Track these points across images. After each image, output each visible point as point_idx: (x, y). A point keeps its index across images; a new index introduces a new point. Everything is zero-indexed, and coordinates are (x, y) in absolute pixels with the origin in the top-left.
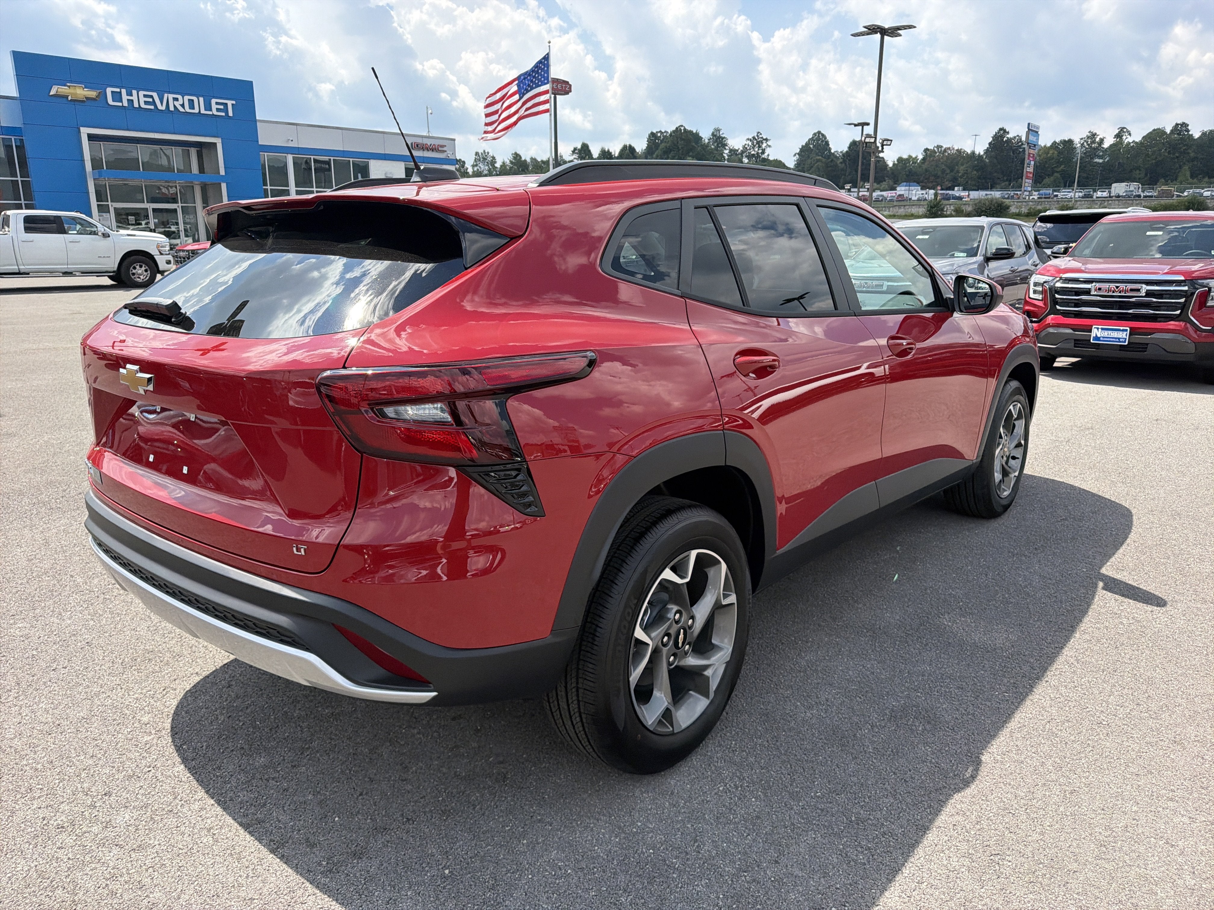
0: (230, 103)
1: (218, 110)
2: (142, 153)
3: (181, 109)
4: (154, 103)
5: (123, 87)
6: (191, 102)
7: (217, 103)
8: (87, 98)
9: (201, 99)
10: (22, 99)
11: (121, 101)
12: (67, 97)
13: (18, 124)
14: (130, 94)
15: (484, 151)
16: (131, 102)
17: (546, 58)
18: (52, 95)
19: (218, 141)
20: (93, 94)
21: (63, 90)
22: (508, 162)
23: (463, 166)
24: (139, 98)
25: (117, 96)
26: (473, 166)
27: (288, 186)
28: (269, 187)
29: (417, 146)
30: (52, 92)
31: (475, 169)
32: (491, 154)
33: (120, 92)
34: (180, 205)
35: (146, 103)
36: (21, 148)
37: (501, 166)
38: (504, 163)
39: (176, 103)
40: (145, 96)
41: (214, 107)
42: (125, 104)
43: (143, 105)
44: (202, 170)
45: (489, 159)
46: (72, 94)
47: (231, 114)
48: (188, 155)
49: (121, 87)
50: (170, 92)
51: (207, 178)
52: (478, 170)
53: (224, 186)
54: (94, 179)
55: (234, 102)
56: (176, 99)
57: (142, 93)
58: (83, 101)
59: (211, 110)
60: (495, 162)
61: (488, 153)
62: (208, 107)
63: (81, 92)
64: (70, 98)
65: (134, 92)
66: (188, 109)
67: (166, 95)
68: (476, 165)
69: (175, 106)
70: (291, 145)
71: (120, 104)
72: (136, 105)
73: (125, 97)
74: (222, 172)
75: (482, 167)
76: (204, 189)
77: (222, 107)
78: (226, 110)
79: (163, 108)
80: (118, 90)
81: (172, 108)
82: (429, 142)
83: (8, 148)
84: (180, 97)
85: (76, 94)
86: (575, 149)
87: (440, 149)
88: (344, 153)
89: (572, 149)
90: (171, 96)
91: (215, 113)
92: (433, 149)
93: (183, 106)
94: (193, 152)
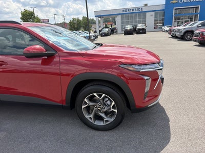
4: (188, 1)
8: (176, 2)
16: (183, 1)
19: (199, 6)
21: (172, 2)
25: (181, 1)
30: (170, 2)
36: (164, 13)
43: (186, 2)
44: (196, 12)
53: (199, 15)
74: (199, 12)
85: (174, 2)
94: (195, 9)
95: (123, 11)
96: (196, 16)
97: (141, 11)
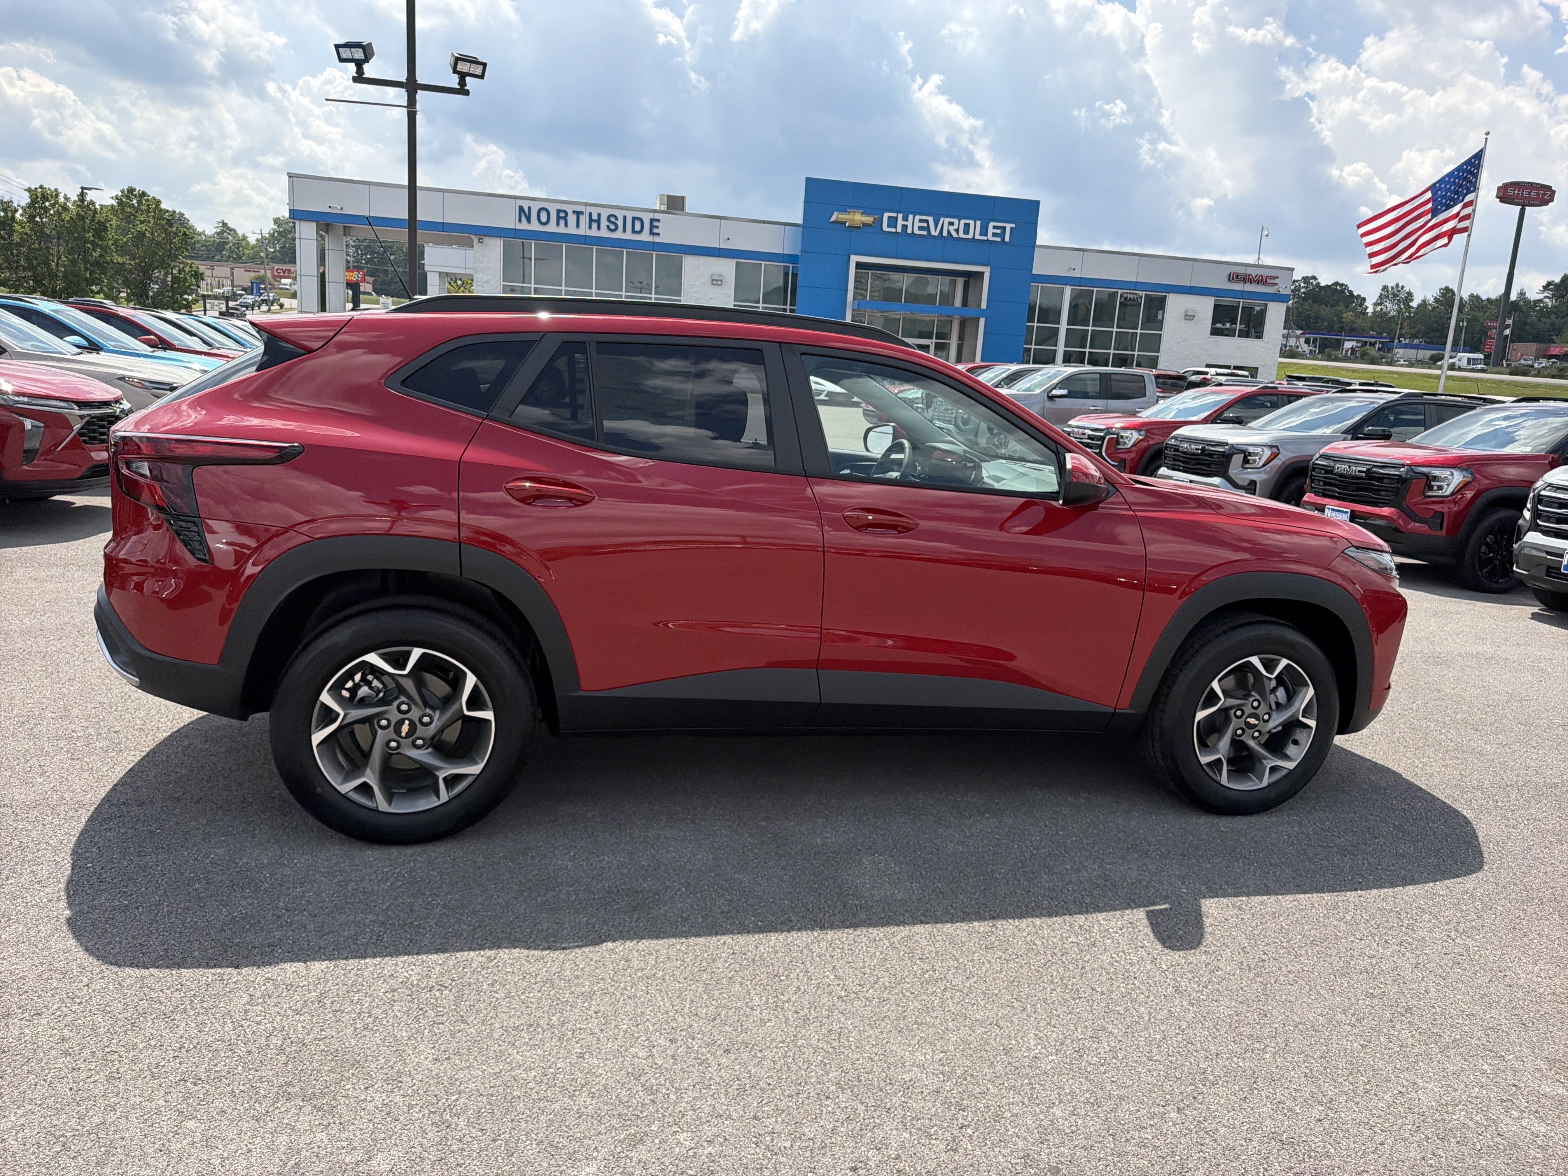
0: (1008, 226)
1: (994, 235)
2: (905, 281)
3: (955, 235)
4: (928, 229)
5: (900, 212)
6: (967, 226)
7: (995, 227)
8: (864, 225)
9: (978, 223)
10: (807, 226)
11: (896, 227)
12: (845, 223)
13: (798, 252)
14: (905, 219)
15: (1397, 285)
16: (905, 227)
17: (1479, 156)
18: (833, 222)
19: (987, 270)
20: (869, 219)
21: (842, 217)
22: (1432, 299)
23: (1361, 305)
24: (914, 224)
25: (893, 222)
26: (1376, 304)
27: (1059, 324)
28: (1035, 324)
29: (1237, 277)
30: (833, 219)
31: (1378, 308)
32: (1407, 289)
33: (896, 218)
34: (934, 340)
35: (920, 228)
36: (795, 275)
37: (1419, 306)
38: (1424, 301)
39: (952, 229)
40: (921, 221)
41: (991, 230)
42: (899, 230)
43: (916, 231)
44: (965, 303)
45: (1403, 296)
46: (850, 220)
47: (1007, 239)
48: (953, 285)
49: (898, 212)
50: (947, 217)
51: (969, 313)
52: (1382, 309)
53: (982, 321)
54: (853, 310)
55: (1013, 226)
56: (951, 224)
57: (918, 218)
58: (859, 228)
59: (986, 235)
60: (1412, 300)
61: (1403, 287)
62: (984, 232)
63: (858, 218)
64: (847, 224)
65: (911, 217)
66: (962, 235)
67: (942, 219)
68: (1381, 304)
69: (949, 232)
70: (1073, 274)
71: (893, 230)
72: (909, 231)
73: (900, 222)
74: (984, 306)
75: (1389, 306)
76: (963, 324)
77: (999, 231)
78: (1003, 235)
79: (936, 234)
80: (894, 215)
81: (945, 234)
82: (1254, 272)
83: (786, 275)
84: (956, 221)
85: (854, 220)
86: (1549, 284)
87: (1268, 281)
88: (1136, 285)
89: (1545, 284)
90: (947, 220)
91: (990, 237)
92: (1261, 281)
93: (957, 231)
94: (960, 282)
95: (524, 214)
96: (967, 326)
97: (645, 237)
